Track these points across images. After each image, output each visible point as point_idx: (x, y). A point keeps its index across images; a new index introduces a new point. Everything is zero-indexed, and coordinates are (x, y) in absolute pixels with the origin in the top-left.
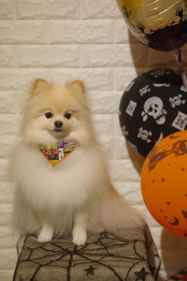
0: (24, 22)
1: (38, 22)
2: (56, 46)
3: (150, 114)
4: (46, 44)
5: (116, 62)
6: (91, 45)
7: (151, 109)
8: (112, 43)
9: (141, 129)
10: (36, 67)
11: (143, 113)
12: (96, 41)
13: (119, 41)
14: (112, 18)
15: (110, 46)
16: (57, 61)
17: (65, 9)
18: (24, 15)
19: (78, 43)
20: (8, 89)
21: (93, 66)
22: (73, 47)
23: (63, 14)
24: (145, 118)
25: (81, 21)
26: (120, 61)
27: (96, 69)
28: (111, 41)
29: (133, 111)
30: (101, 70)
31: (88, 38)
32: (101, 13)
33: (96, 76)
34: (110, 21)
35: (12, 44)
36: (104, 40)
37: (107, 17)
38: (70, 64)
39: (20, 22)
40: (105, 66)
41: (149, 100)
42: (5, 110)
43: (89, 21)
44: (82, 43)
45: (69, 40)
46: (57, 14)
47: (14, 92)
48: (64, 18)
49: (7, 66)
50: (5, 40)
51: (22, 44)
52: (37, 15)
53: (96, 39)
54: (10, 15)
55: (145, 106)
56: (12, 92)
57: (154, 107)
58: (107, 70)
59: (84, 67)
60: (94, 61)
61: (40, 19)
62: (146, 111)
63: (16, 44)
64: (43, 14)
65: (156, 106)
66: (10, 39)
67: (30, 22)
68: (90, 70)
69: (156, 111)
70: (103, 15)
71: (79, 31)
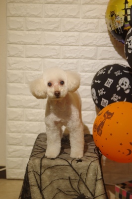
0: (30, 32)
1: (38, 33)
2: (47, 46)
3: (122, 87)
4: (41, 45)
5: (80, 56)
6: (67, 47)
7: (123, 84)
8: (78, 46)
9: (115, 95)
10: (36, 57)
11: (118, 86)
12: (70, 44)
13: (82, 45)
14: (78, 32)
15: (77, 47)
16: (47, 55)
17: (53, 26)
18: (30, 28)
19: (59, 45)
20: (19, 69)
21: (68, 58)
22: (57, 47)
23: (52, 28)
24: (119, 89)
25: (62, 33)
26: (82, 56)
27: (69, 60)
28: (78, 45)
29: (110, 85)
30: (72, 61)
31: (65, 42)
32: (73, 28)
33: (69, 63)
34: (78, 33)
35: (22, 44)
36: (74, 44)
37: (76, 31)
38: (54, 57)
39: (27, 32)
40: (74, 58)
41: (122, 79)
42: (18, 81)
43: (66, 33)
44: (62, 45)
45: (54, 43)
46: (49, 28)
47: (23, 71)
48: (52, 31)
49: (20, 56)
50: (19, 42)
51: (29, 44)
52: (37, 29)
53: (70, 43)
54: (22, 28)
55: (119, 82)
56: (21, 71)
57: (124, 83)
58: (75, 61)
59: (62, 59)
60: (68, 55)
61: (39, 31)
62: (120, 85)
63: (25, 44)
64: (40, 28)
65: (126, 83)
66: (22, 41)
67: (33, 33)
68: (66, 60)
69: (125, 85)
70: (73, 30)
71: (60, 38)
